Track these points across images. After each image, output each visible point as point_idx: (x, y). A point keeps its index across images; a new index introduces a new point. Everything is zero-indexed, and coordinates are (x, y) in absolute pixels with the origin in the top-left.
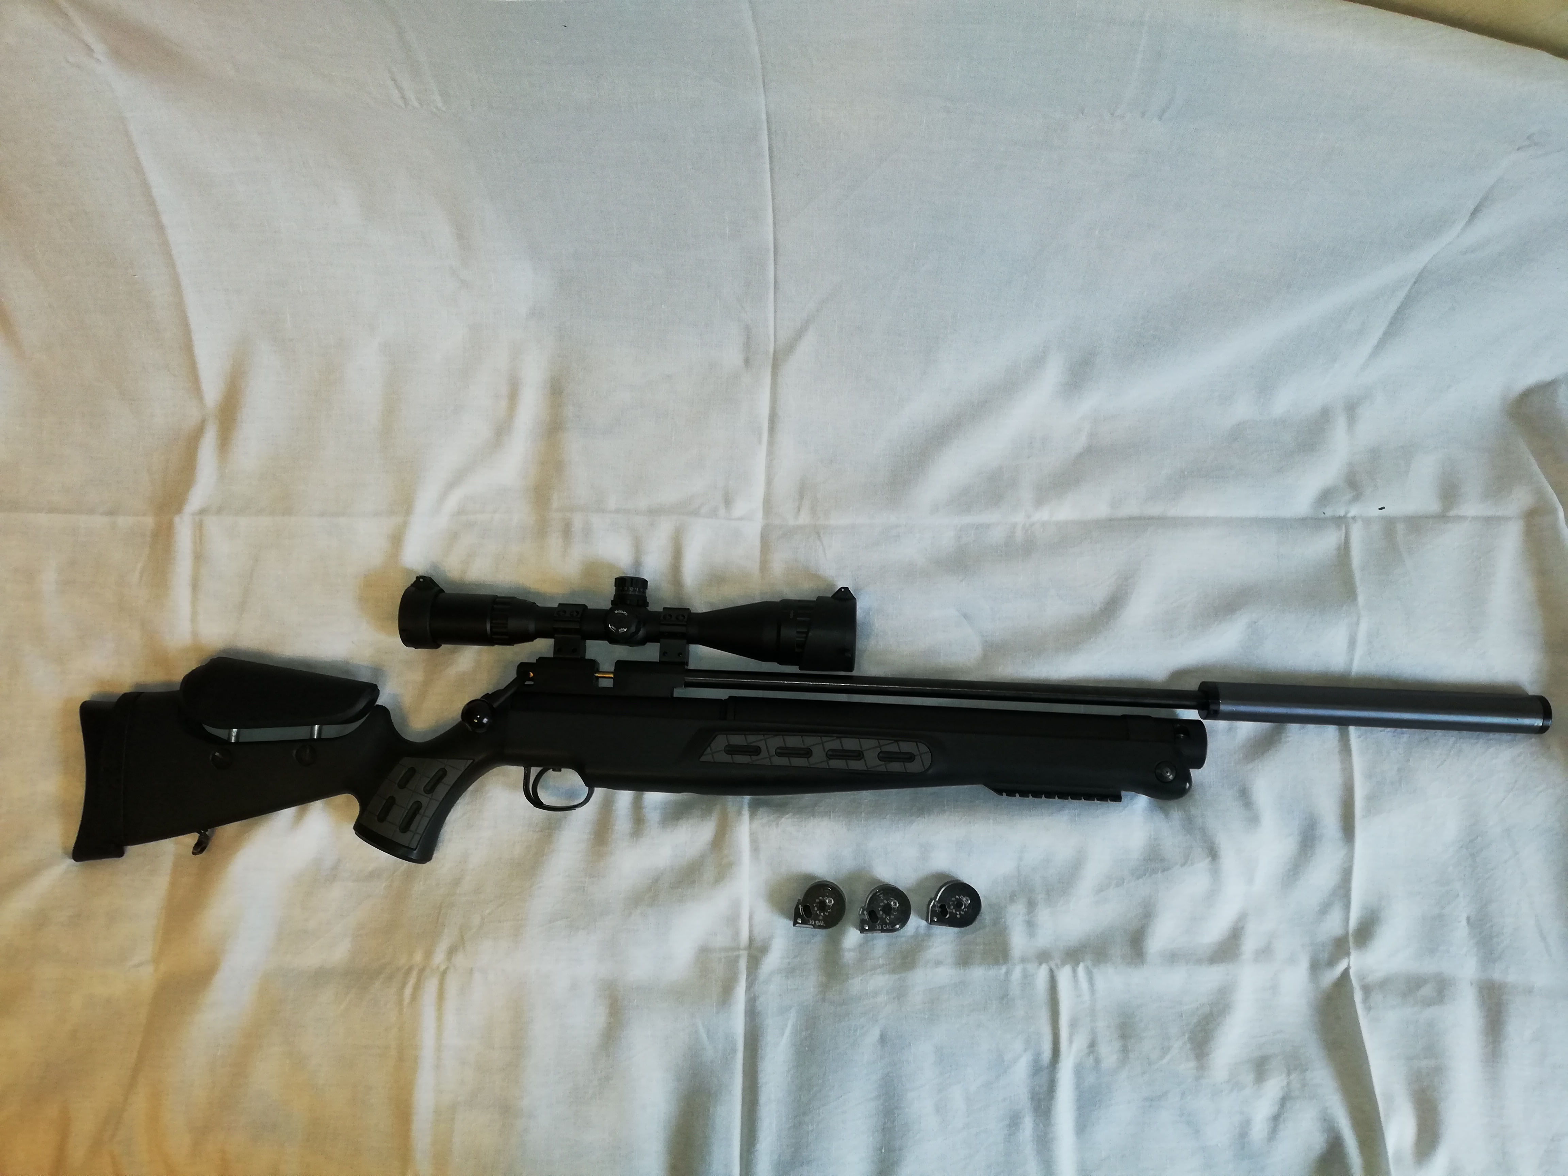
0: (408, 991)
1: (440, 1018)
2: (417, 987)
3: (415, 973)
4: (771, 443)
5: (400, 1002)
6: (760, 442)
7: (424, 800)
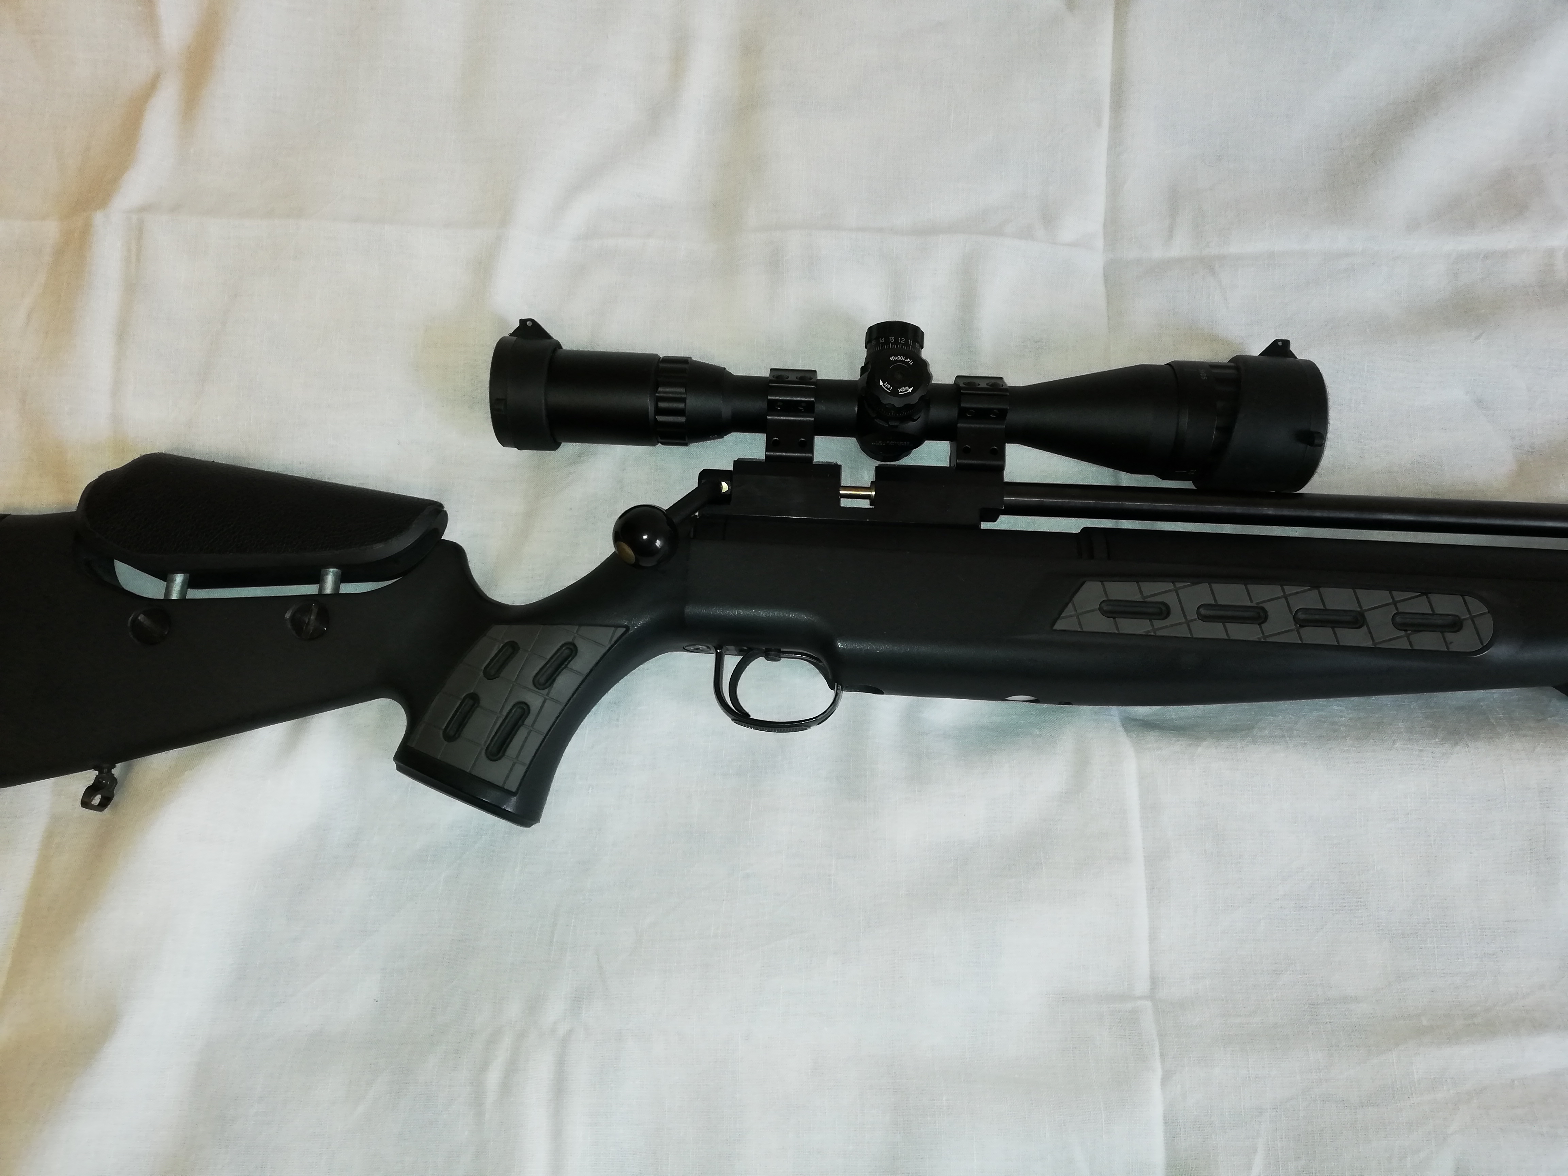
0: (493, 1078)
1: (557, 1134)
2: (512, 1069)
3: (506, 1042)
4: (1117, 128)
5: (477, 1100)
6: (1099, 124)
7: (534, 700)
